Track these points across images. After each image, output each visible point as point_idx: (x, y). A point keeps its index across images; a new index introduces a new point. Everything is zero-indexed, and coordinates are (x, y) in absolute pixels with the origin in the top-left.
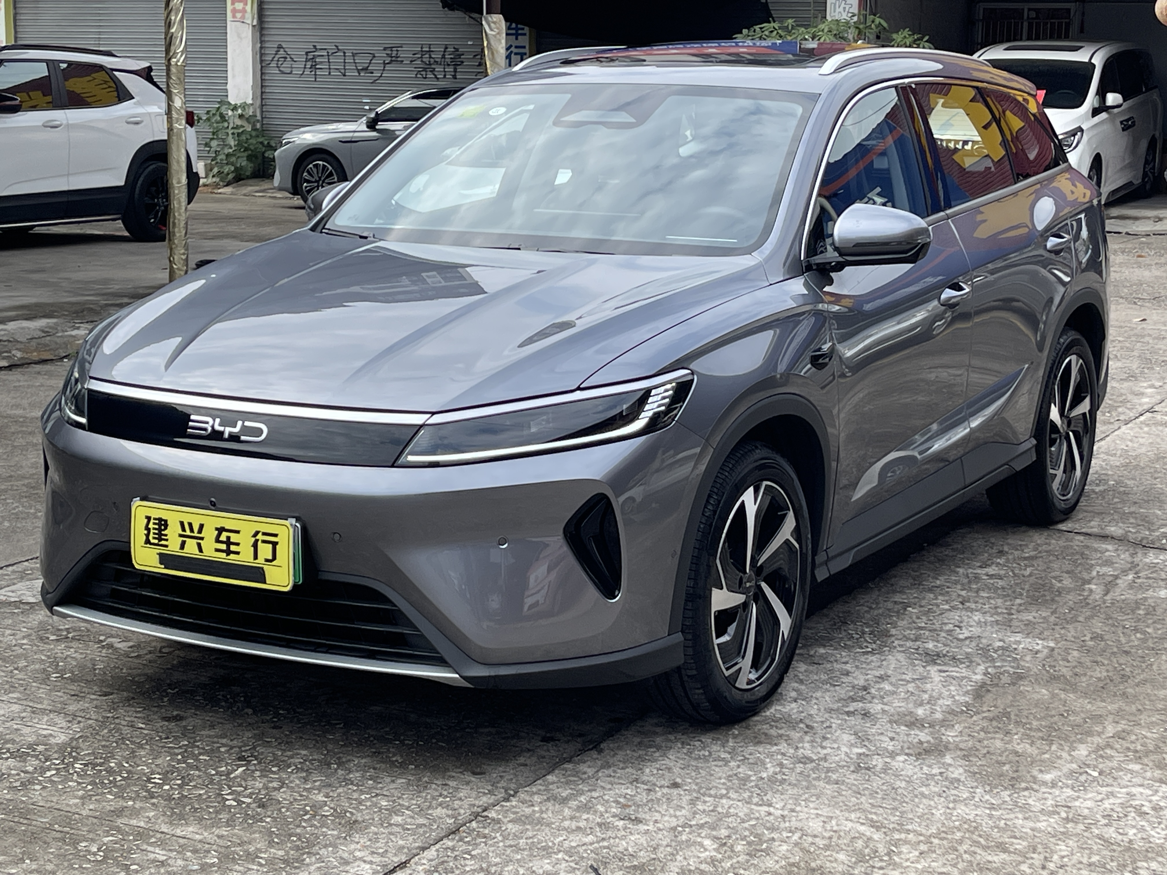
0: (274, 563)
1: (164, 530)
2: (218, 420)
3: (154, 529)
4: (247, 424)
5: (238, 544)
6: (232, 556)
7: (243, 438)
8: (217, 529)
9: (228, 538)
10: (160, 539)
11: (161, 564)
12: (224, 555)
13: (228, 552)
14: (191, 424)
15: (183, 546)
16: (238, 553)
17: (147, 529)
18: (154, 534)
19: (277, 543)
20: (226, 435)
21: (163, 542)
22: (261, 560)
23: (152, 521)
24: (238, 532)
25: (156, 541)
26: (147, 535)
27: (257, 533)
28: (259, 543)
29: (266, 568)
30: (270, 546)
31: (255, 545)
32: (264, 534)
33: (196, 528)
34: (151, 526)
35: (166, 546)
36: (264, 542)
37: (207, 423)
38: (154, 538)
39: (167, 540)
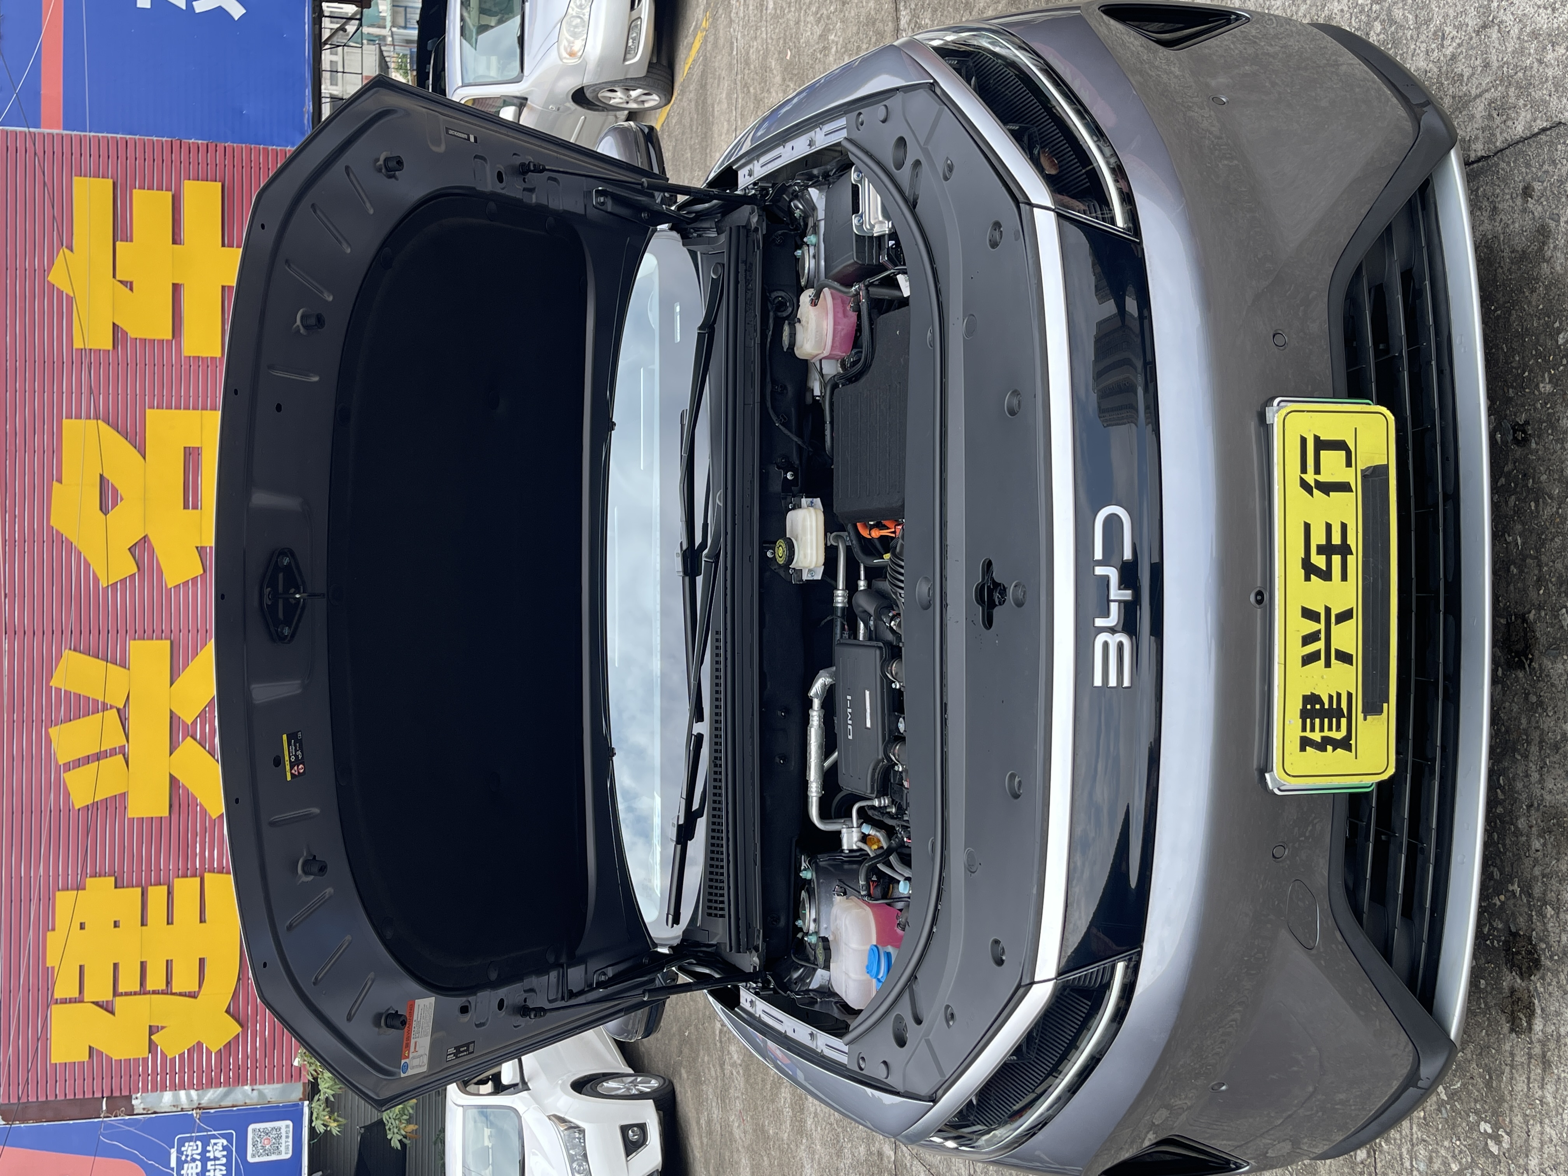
0: (1352, 447)
1: (1322, 704)
2: (1099, 622)
3: (1322, 729)
4: (1098, 555)
5: (1329, 527)
6: (1351, 541)
7: (1128, 555)
8: (1307, 579)
9: (1321, 550)
10: (1339, 714)
11: (1382, 712)
12: (1351, 559)
13: (1344, 550)
14: (1113, 682)
15: (1345, 658)
16: (1344, 527)
17: (1321, 746)
18: (1330, 729)
19: (1317, 438)
20: (1127, 595)
21: (1344, 705)
22: (1348, 476)
23: (1308, 734)
24: (1307, 527)
25: (1344, 721)
26: (1337, 744)
27: (1304, 485)
28: (1321, 478)
29: (1361, 466)
30: (1323, 453)
31: (1327, 488)
32: (1304, 470)
33: (1311, 627)
34: (1317, 736)
35: (1350, 695)
36: (1317, 471)
37: (1106, 645)
38: (1338, 728)
39: (1339, 695)
